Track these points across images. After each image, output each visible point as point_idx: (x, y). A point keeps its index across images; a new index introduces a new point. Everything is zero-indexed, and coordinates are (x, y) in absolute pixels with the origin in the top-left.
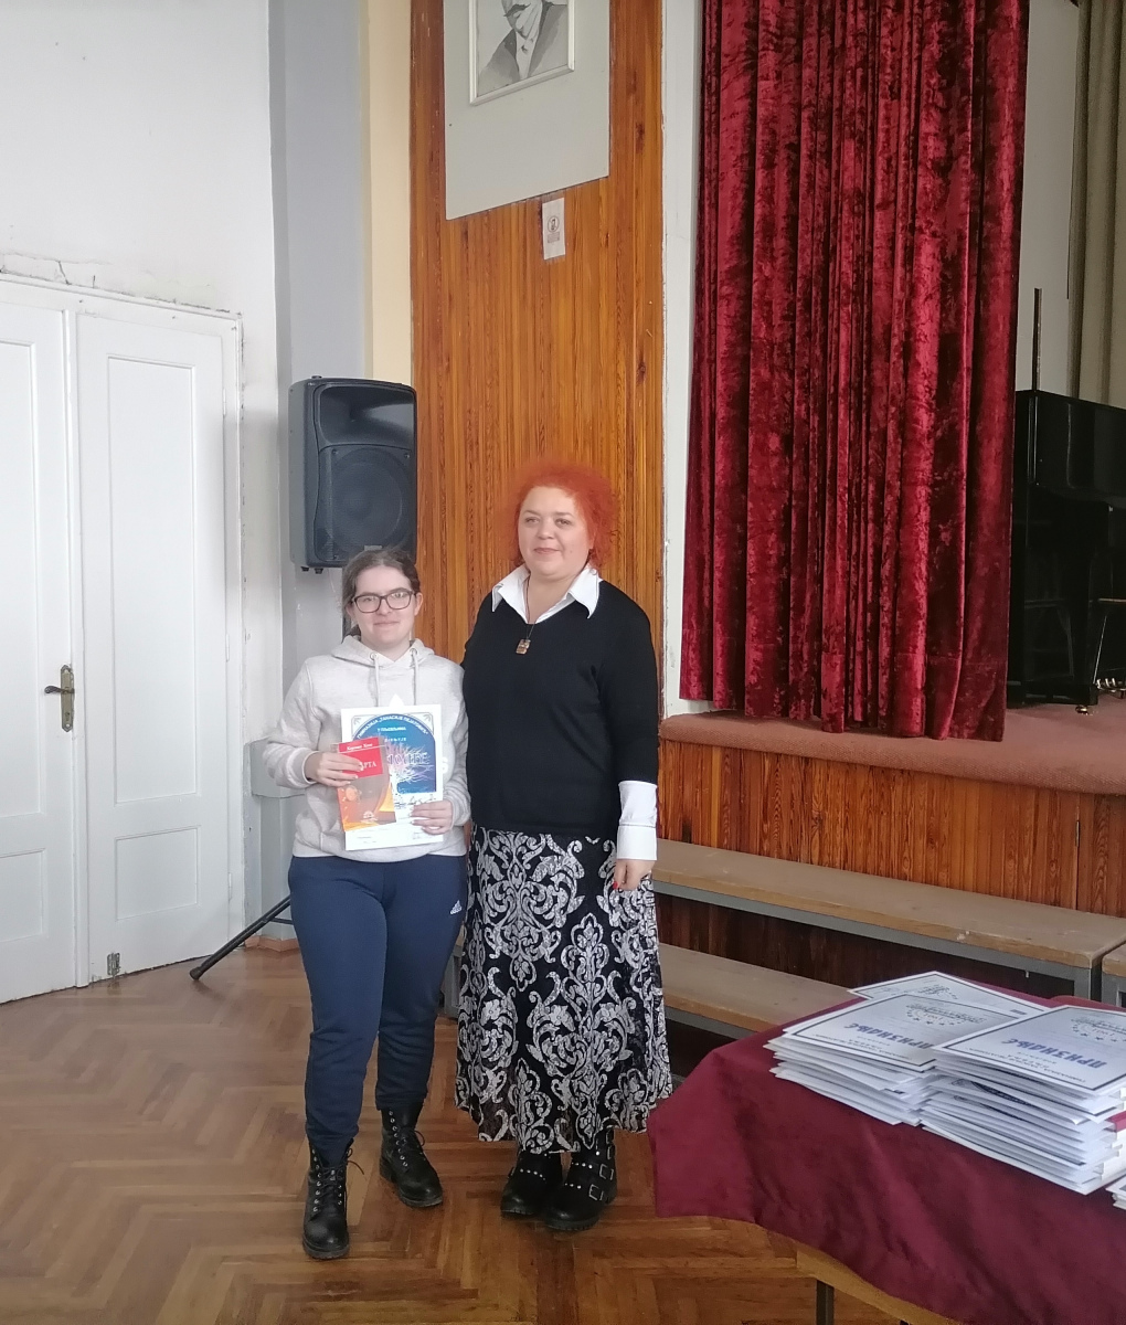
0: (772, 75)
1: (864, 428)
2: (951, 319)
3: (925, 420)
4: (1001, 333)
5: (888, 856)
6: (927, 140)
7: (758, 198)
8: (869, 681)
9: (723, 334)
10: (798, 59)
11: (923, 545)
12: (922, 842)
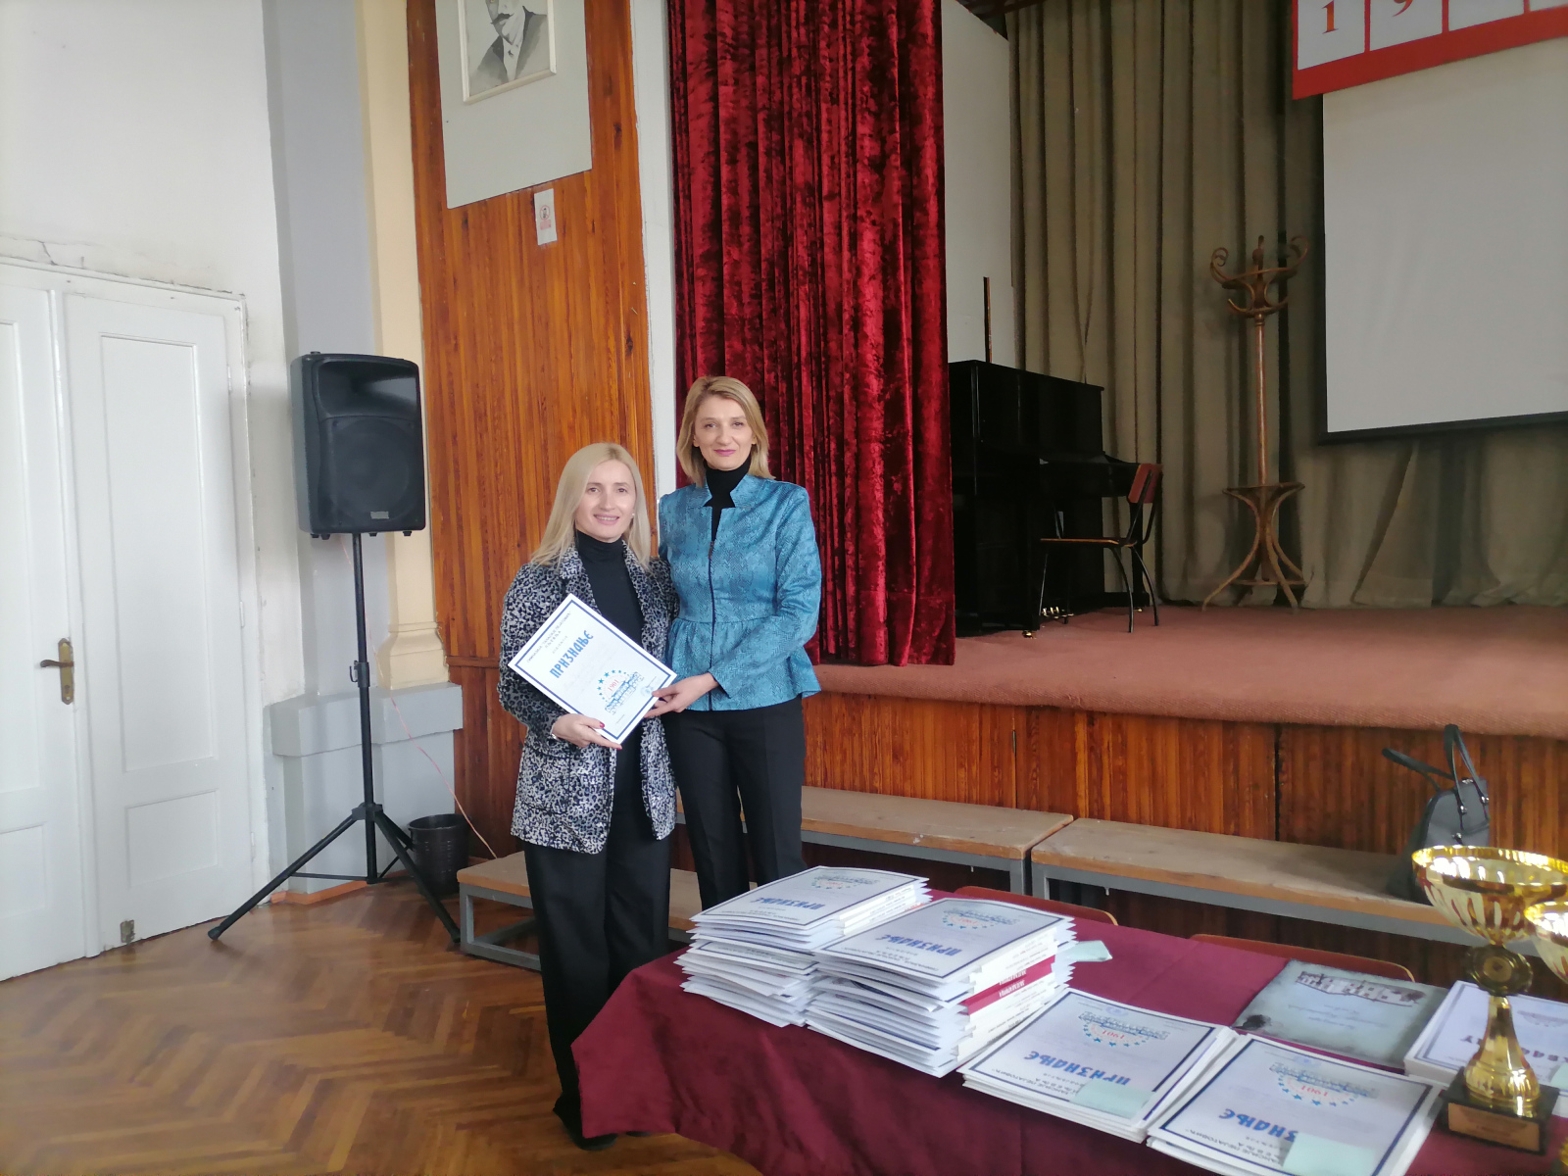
0: (731, 81)
1: (824, 393)
2: (892, 296)
3: (875, 385)
4: (932, 309)
5: (862, 771)
6: (862, 139)
7: (724, 190)
8: (840, 617)
9: (701, 312)
10: (752, 68)
11: (879, 495)
12: (888, 758)
